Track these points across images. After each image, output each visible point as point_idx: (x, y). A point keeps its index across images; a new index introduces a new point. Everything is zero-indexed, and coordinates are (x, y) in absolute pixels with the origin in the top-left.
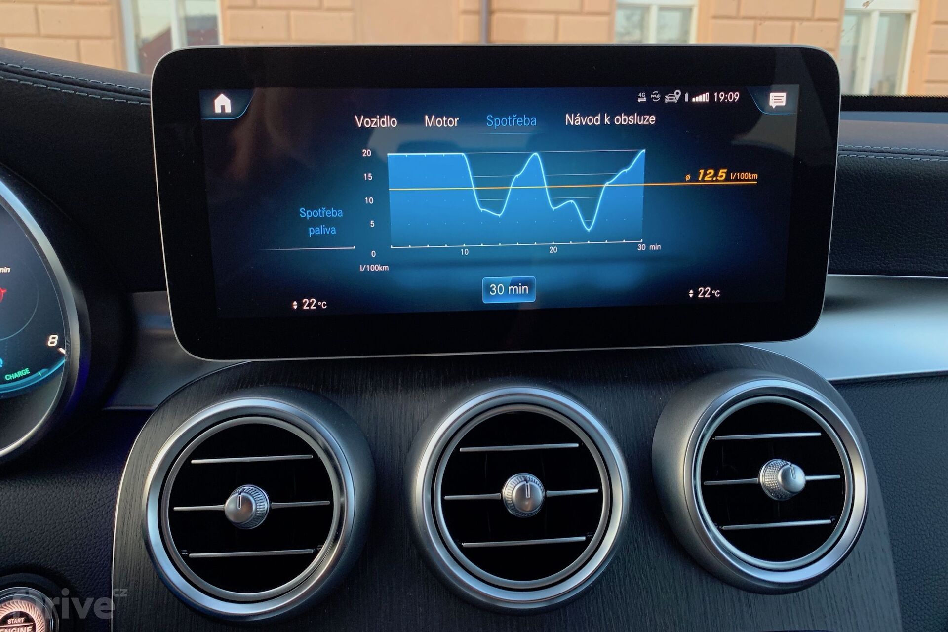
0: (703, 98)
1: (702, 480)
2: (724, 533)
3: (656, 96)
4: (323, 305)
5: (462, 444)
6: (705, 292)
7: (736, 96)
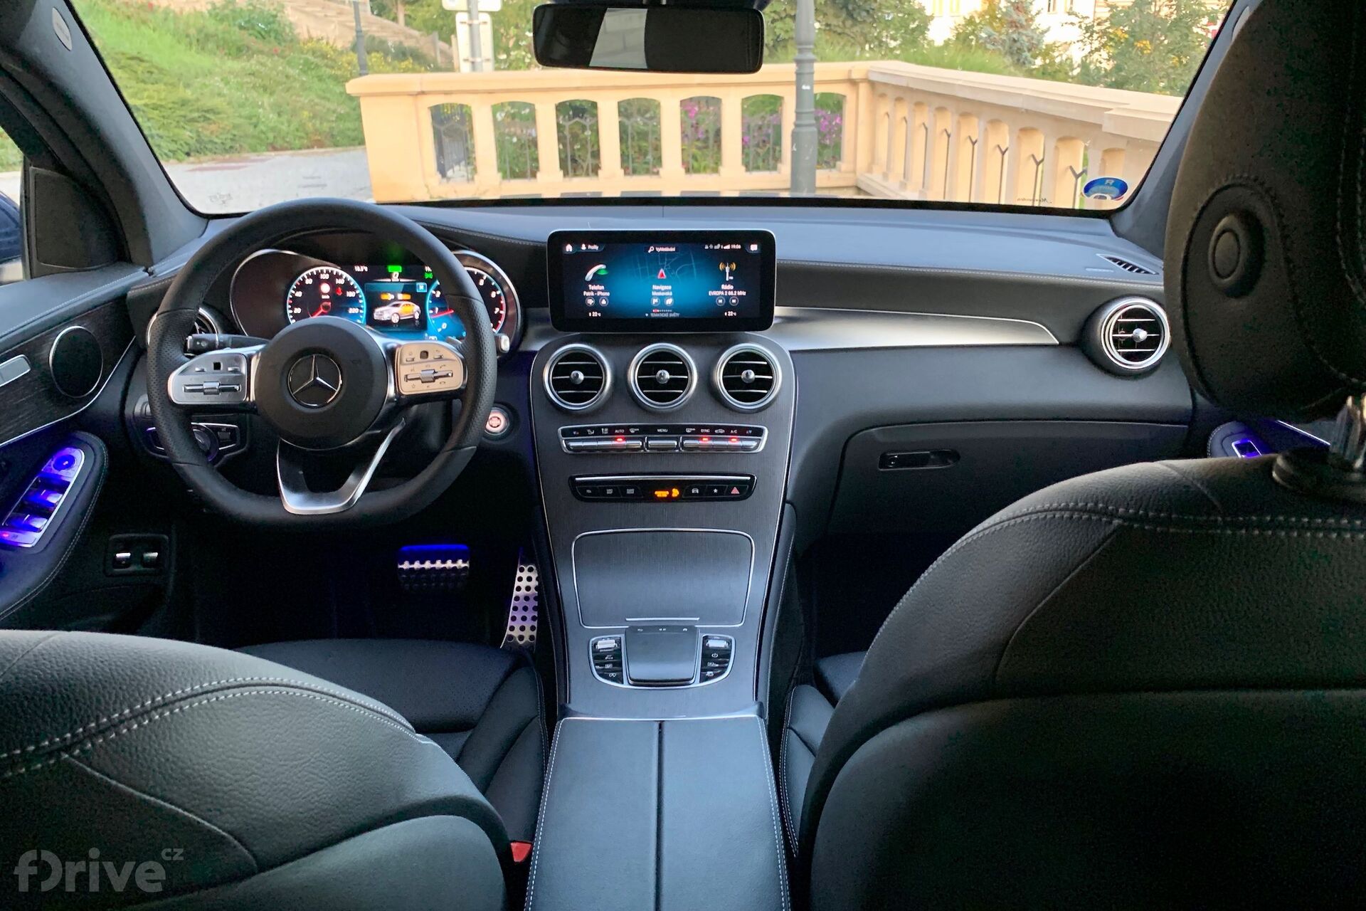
0: (727, 247)
1: (724, 375)
2: (730, 393)
3: (711, 246)
4: (600, 315)
5: (645, 360)
6: (731, 314)
7: (739, 247)
